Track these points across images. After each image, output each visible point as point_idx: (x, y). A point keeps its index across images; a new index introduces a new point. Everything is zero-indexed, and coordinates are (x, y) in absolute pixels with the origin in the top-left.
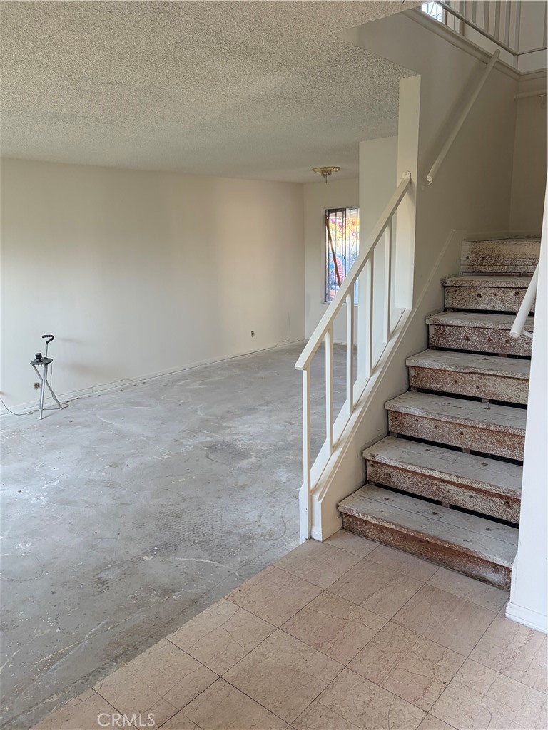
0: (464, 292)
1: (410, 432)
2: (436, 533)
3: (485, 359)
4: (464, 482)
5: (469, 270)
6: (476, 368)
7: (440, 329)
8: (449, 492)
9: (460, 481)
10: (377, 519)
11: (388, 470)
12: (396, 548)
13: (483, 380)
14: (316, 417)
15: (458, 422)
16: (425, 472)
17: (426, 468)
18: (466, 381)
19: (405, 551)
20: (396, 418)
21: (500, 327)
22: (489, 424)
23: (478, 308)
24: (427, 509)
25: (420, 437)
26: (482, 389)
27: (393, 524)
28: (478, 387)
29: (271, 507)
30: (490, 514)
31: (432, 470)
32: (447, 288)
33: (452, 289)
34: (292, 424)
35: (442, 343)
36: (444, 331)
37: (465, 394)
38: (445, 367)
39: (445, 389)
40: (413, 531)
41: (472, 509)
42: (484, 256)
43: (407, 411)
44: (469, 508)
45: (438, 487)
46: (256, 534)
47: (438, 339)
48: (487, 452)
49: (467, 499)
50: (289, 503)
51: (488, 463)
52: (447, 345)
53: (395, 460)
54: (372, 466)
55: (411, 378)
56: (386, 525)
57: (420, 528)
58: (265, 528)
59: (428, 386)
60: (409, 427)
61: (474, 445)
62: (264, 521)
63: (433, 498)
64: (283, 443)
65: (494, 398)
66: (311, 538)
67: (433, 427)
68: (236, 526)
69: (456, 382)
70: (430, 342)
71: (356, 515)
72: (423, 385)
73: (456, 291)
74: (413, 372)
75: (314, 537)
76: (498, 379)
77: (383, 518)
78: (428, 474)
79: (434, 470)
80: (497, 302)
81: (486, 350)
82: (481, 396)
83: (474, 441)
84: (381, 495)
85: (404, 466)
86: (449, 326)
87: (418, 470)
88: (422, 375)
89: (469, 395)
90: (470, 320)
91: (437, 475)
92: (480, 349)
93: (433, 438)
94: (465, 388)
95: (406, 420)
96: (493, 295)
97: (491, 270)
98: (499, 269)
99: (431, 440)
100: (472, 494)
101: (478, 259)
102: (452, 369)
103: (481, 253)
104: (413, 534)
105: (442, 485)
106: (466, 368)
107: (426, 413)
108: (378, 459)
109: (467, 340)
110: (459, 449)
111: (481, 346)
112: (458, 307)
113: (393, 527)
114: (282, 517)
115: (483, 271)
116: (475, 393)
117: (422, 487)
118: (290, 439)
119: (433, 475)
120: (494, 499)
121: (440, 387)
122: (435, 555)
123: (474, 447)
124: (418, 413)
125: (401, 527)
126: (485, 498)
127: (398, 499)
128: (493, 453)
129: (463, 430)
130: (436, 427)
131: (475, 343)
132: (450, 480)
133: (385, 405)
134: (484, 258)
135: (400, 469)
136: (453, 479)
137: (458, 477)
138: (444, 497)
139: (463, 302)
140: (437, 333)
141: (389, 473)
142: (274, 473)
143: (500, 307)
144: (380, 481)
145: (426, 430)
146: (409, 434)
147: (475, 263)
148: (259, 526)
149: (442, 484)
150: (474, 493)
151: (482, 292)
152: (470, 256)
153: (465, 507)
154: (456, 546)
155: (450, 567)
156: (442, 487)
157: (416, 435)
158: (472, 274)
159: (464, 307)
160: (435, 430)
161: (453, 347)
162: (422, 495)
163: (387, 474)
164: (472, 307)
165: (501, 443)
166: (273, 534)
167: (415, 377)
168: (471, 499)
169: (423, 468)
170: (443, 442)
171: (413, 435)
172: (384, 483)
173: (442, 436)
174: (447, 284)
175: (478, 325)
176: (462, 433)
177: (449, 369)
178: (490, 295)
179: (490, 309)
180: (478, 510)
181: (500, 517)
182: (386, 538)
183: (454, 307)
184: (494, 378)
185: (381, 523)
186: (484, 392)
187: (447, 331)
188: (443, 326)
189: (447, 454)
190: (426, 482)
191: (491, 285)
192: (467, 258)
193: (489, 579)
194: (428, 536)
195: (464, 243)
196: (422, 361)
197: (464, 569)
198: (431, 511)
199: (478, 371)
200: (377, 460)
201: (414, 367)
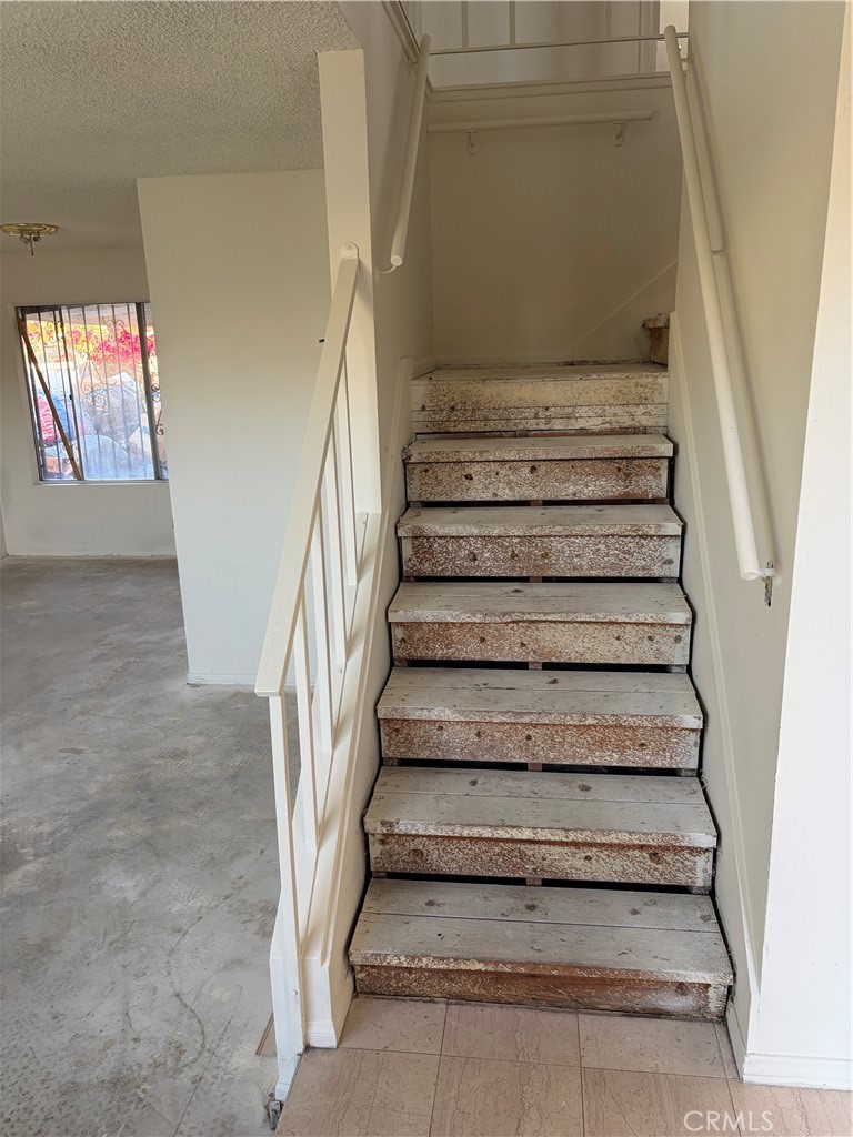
0: (442, 473)
1: (427, 752)
2: (566, 956)
3: (517, 591)
4: (580, 838)
5: (428, 430)
6: (524, 613)
7: (422, 544)
8: (544, 859)
9: (572, 837)
10: (442, 959)
11: (418, 844)
12: (479, 1000)
13: (533, 631)
14: (120, 724)
15: (526, 719)
16: (501, 833)
17: (503, 826)
18: (502, 636)
19: (497, 1001)
20: (397, 730)
21: (535, 532)
22: (584, 715)
23: (468, 499)
24: (511, 902)
25: (448, 758)
26: (531, 646)
27: (479, 962)
28: (523, 645)
29: (137, 976)
30: (622, 880)
31: (514, 827)
32: (409, 467)
33: (419, 468)
34: (78, 752)
35: (427, 569)
36: (430, 547)
37: (500, 659)
38: (465, 618)
39: (463, 656)
40: (522, 964)
41: (589, 878)
42: (452, 404)
43: (425, 715)
44: (583, 878)
45: (522, 855)
46: (140, 1065)
47: (420, 563)
48: (577, 762)
49: (579, 863)
50: (172, 951)
51: (589, 784)
52: (438, 571)
53: (438, 823)
54: (383, 842)
55: (396, 644)
56: (463, 967)
57: (531, 953)
58: (153, 1040)
59: (429, 655)
60: (425, 742)
61: (552, 755)
62: (141, 1021)
63: (512, 876)
64: (84, 804)
65: (554, 660)
66: (308, 1048)
67: (473, 736)
68: (80, 1065)
69: (483, 640)
70: (405, 568)
71: (395, 962)
72: (421, 653)
73: (427, 471)
74: (398, 633)
75: (314, 1043)
76: (560, 626)
77: (454, 954)
78: (508, 836)
79: (519, 827)
80: (501, 485)
81: (509, 574)
82: (530, 659)
83: (552, 748)
84: (414, 897)
85: (458, 831)
86: (440, 537)
87: (487, 833)
88: (417, 635)
89: (508, 659)
90: (479, 524)
91: (527, 834)
92: (496, 572)
93: (473, 754)
94: (500, 649)
95: (418, 733)
96: (493, 474)
97: (466, 428)
98: (480, 426)
99: (469, 758)
100: (588, 854)
101: (442, 410)
102: (478, 618)
103: (446, 399)
104: (523, 970)
105: (530, 850)
106: (504, 614)
107: (462, 712)
108: (401, 828)
109: (475, 559)
110: (521, 767)
111: (499, 567)
112: (432, 498)
113: (480, 967)
114: (178, 995)
115: (453, 430)
116: (517, 655)
117: (491, 859)
118: (92, 789)
119: (519, 836)
120: (630, 853)
121: (453, 653)
122: (562, 994)
123: (552, 757)
124: (448, 714)
125: (496, 963)
126: (614, 854)
127: (453, 898)
128: (587, 762)
129: (531, 732)
130: (478, 734)
131: (489, 564)
132: (553, 839)
133: (376, 711)
134: (453, 408)
135: (449, 838)
136: (561, 836)
137: (567, 830)
138: (535, 870)
139: (440, 489)
140: (416, 552)
141: (420, 847)
142: (100, 885)
143: (506, 495)
144: (400, 867)
145: (460, 744)
146: (424, 755)
147: (437, 417)
148: (136, 1040)
149: (532, 847)
150: (592, 852)
151: (473, 469)
152: (429, 405)
153: (575, 877)
154: (612, 970)
155: (593, 1009)
156: (530, 853)
157: (440, 756)
158: (433, 436)
159: (443, 498)
160: (477, 739)
161: (448, 574)
162: (491, 874)
163: (415, 851)
164: (457, 497)
165: (601, 744)
166: (180, 1050)
167: (403, 640)
168: (587, 863)
169: (496, 827)
170: (493, 759)
171: (433, 757)
172: (409, 868)
173: (492, 747)
174: (413, 460)
175: (496, 532)
176: (529, 738)
177: (474, 619)
178: (487, 475)
179: (488, 499)
180: (601, 878)
181: (639, 881)
182: (456, 988)
183: (424, 498)
184: (552, 625)
185: (452, 966)
186: (535, 652)
187: (436, 546)
188: (428, 538)
189: (510, 783)
190: (497, 850)
191: (491, 458)
192: (424, 408)
193: (667, 1008)
194: (554, 967)
195: (417, 382)
196: (418, 612)
197: (619, 1004)
198: (521, 905)
199: (527, 617)
200: (396, 831)
201: (401, 624)
